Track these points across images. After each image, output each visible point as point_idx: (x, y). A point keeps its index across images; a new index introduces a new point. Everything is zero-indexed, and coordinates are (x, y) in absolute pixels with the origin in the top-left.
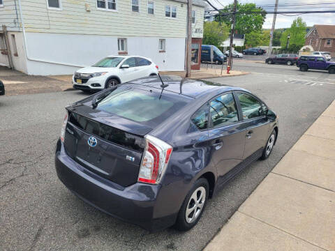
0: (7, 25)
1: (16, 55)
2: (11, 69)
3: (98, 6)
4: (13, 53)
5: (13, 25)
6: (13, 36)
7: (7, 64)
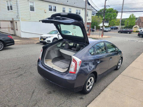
0: (14, 18)
1: (17, 30)
2: (15, 35)
3: (49, 10)
4: (16, 29)
5: (16, 18)
6: (16, 22)
7: (13, 33)
